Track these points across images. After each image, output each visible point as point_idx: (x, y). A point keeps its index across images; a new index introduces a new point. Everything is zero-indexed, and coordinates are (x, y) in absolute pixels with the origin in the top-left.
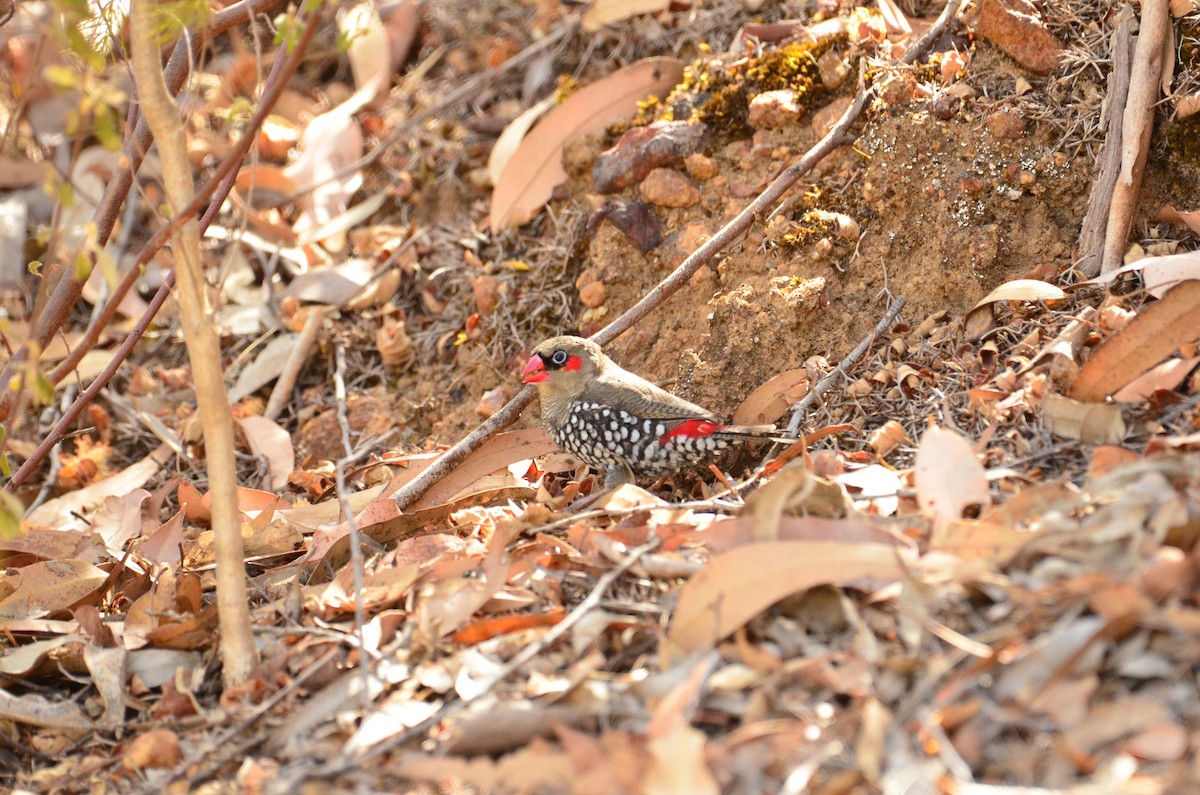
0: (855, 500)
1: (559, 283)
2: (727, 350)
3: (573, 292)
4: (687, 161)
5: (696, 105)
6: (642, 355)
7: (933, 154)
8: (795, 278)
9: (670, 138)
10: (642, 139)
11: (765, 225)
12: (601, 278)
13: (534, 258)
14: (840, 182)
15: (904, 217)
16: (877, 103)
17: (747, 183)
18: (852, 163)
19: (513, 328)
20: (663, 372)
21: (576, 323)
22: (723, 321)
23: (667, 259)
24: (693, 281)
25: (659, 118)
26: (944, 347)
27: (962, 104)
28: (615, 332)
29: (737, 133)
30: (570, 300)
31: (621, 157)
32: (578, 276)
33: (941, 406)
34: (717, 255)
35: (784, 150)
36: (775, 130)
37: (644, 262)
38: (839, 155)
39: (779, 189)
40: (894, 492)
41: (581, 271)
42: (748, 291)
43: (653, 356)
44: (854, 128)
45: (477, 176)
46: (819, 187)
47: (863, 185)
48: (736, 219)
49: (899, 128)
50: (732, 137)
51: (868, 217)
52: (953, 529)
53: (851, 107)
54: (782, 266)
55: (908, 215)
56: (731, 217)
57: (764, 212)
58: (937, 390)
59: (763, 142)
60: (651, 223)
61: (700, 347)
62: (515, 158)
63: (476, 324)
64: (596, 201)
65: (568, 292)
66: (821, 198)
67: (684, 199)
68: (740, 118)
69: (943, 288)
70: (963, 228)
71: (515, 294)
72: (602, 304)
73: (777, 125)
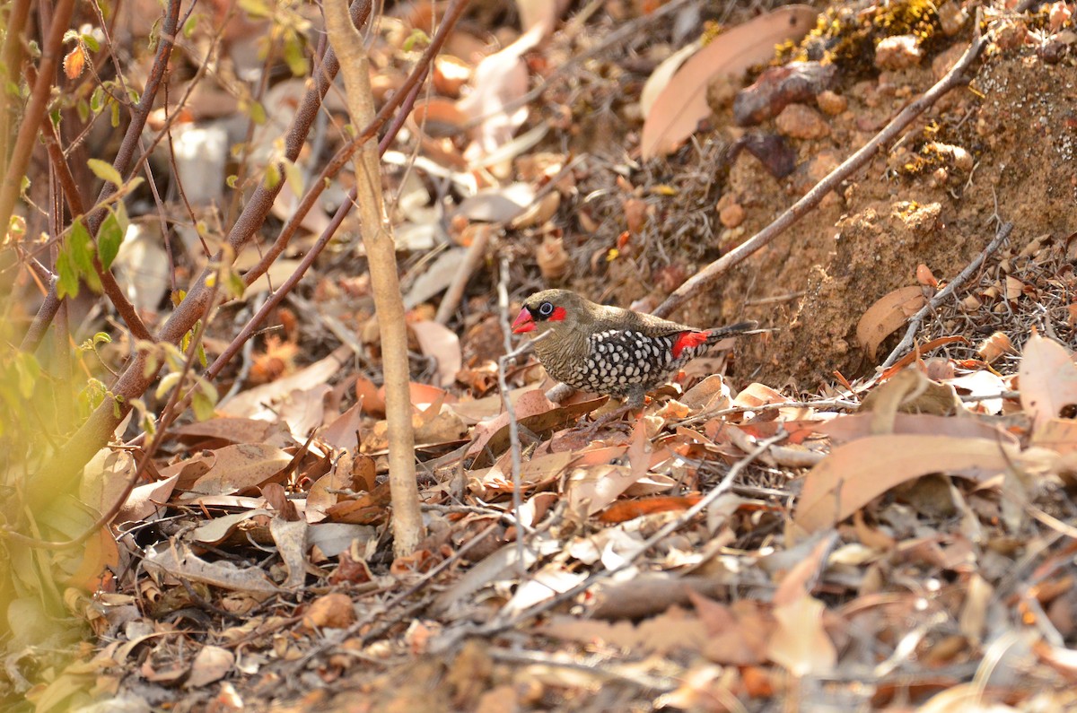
0: (964, 401)
1: (702, 206)
2: (851, 266)
3: (714, 214)
4: (819, 98)
5: (828, 47)
6: (774, 271)
7: (1041, 95)
8: (914, 203)
9: (804, 77)
10: (779, 78)
11: (889, 156)
12: (740, 201)
13: (680, 183)
14: (957, 119)
15: (1013, 151)
16: (991, 48)
17: (872, 118)
18: (968, 102)
19: (660, 246)
20: (794, 286)
21: (716, 242)
22: (848, 241)
23: (799, 184)
24: (822, 205)
25: (795, 59)
26: (1048, 266)
27: (1068, 49)
28: (751, 249)
29: (865, 74)
30: (711, 221)
31: (759, 94)
32: (719, 199)
33: (1043, 319)
34: (845, 183)
35: (907, 89)
36: (899, 71)
37: (778, 188)
38: (956, 94)
39: (901, 124)
40: (999, 393)
41: (721, 195)
42: (871, 214)
43: (785, 272)
44: (970, 70)
45: (630, 111)
46: (938, 123)
47: (977, 121)
48: (862, 150)
49: (1010, 70)
50: (860, 77)
51: (981, 150)
52: (1052, 426)
53: (967, 51)
54: (902, 193)
55: (1017, 150)
56: (858, 148)
57: (888, 144)
58: (1040, 305)
59: (888, 82)
60: (785, 152)
61: (827, 265)
62: (665, 94)
63: (627, 241)
64: (737, 134)
65: (709, 214)
66: (939, 132)
67: (815, 131)
68: (867, 61)
69: (1047, 215)
70: (1067, 161)
71: (662, 216)
72: (739, 224)
73: (900, 66)
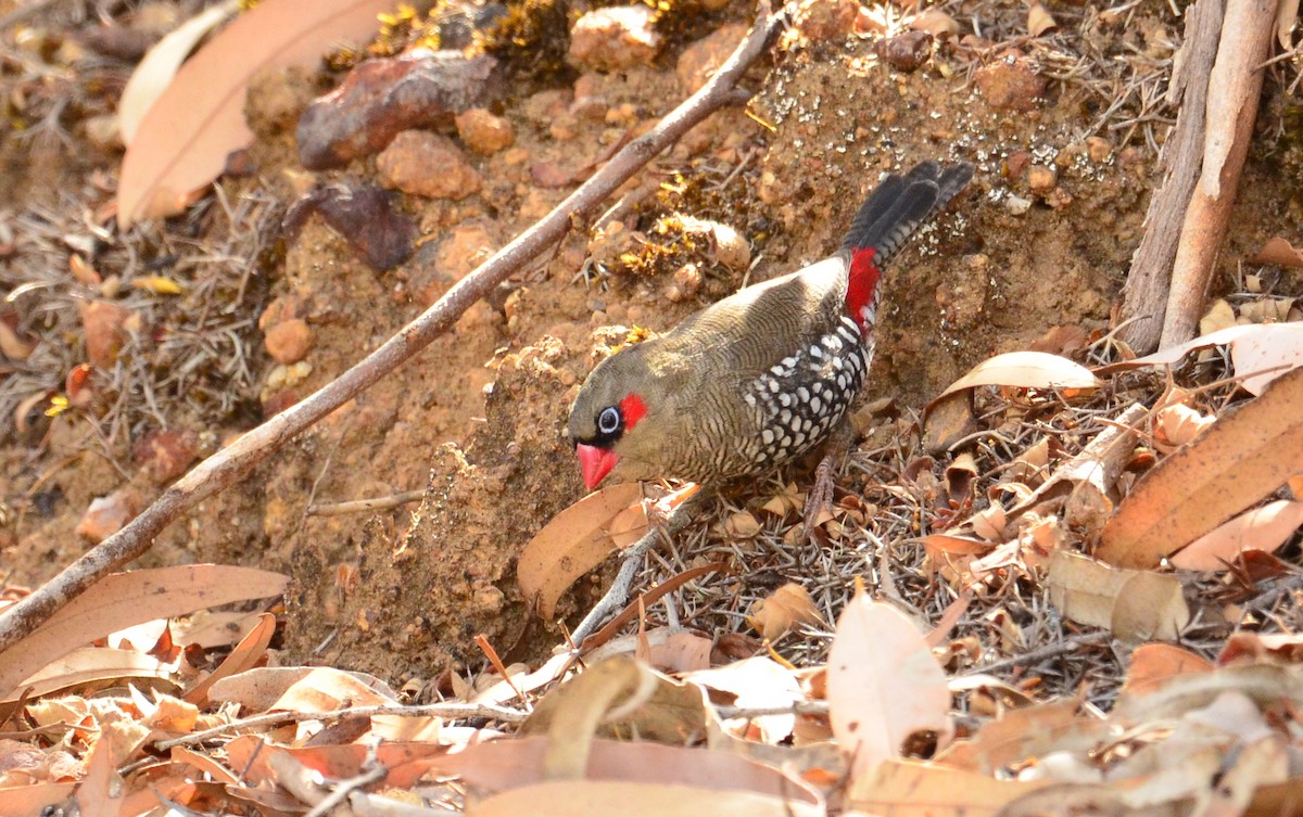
0: (724, 717)
1: (231, 318)
2: (513, 446)
3: (254, 335)
4: (460, 121)
5: (480, 24)
6: (366, 449)
7: (883, 129)
8: (637, 329)
9: (433, 78)
10: (384, 78)
11: (588, 235)
12: (303, 313)
13: (189, 273)
14: (721, 169)
15: (827, 235)
16: (791, 37)
17: (561, 163)
18: (743, 138)
19: (148, 392)
20: (402, 479)
21: (257, 388)
22: (508, 398)
23: (419, 286)
24: (461, 326)
25: (415, 44)
26: (887, 460)
27: (936, 45)
28: (323, 407)
29: (548, 77)
30: (248, 348)
31: (347, 107)
32: (264, 308)
33: (876, 561)
34: (505, 284)
35: (628, 109)
36: (614, 74)
37: (378, 290)
38: (721, 122)
39: (614, 176)
40: (790, 704)
41: (269, 299)
42: (553, 348)
43: (386, 450)
44: (748, 77)
45: (97, 128)
46: (685, 176)
47: (759, 175)
48: (540, 224)
49: (826, 81)
50: (540, 82)
51: (766, 230)
52: (887, 773)
53: (745, 41)
54: (615, 308)
55: (834, 231)
56: (532, 220)
57: (589, 213)
58: (869, 534)
59: (593, 94)
60: (392, 221)
61: (468, 439)
62: (166, 100)
63: (85, 381)
64: (301, 182)
65: (245, 335)
66: (687, 194)
67: (452, 184)
68: (554, 52)
69: (888, 359)
70: (928, 258)
71: (154, 334)
72: (302, 358)
73: (617, 65)
